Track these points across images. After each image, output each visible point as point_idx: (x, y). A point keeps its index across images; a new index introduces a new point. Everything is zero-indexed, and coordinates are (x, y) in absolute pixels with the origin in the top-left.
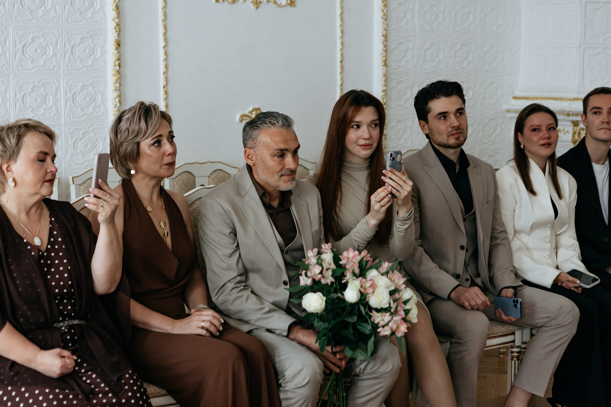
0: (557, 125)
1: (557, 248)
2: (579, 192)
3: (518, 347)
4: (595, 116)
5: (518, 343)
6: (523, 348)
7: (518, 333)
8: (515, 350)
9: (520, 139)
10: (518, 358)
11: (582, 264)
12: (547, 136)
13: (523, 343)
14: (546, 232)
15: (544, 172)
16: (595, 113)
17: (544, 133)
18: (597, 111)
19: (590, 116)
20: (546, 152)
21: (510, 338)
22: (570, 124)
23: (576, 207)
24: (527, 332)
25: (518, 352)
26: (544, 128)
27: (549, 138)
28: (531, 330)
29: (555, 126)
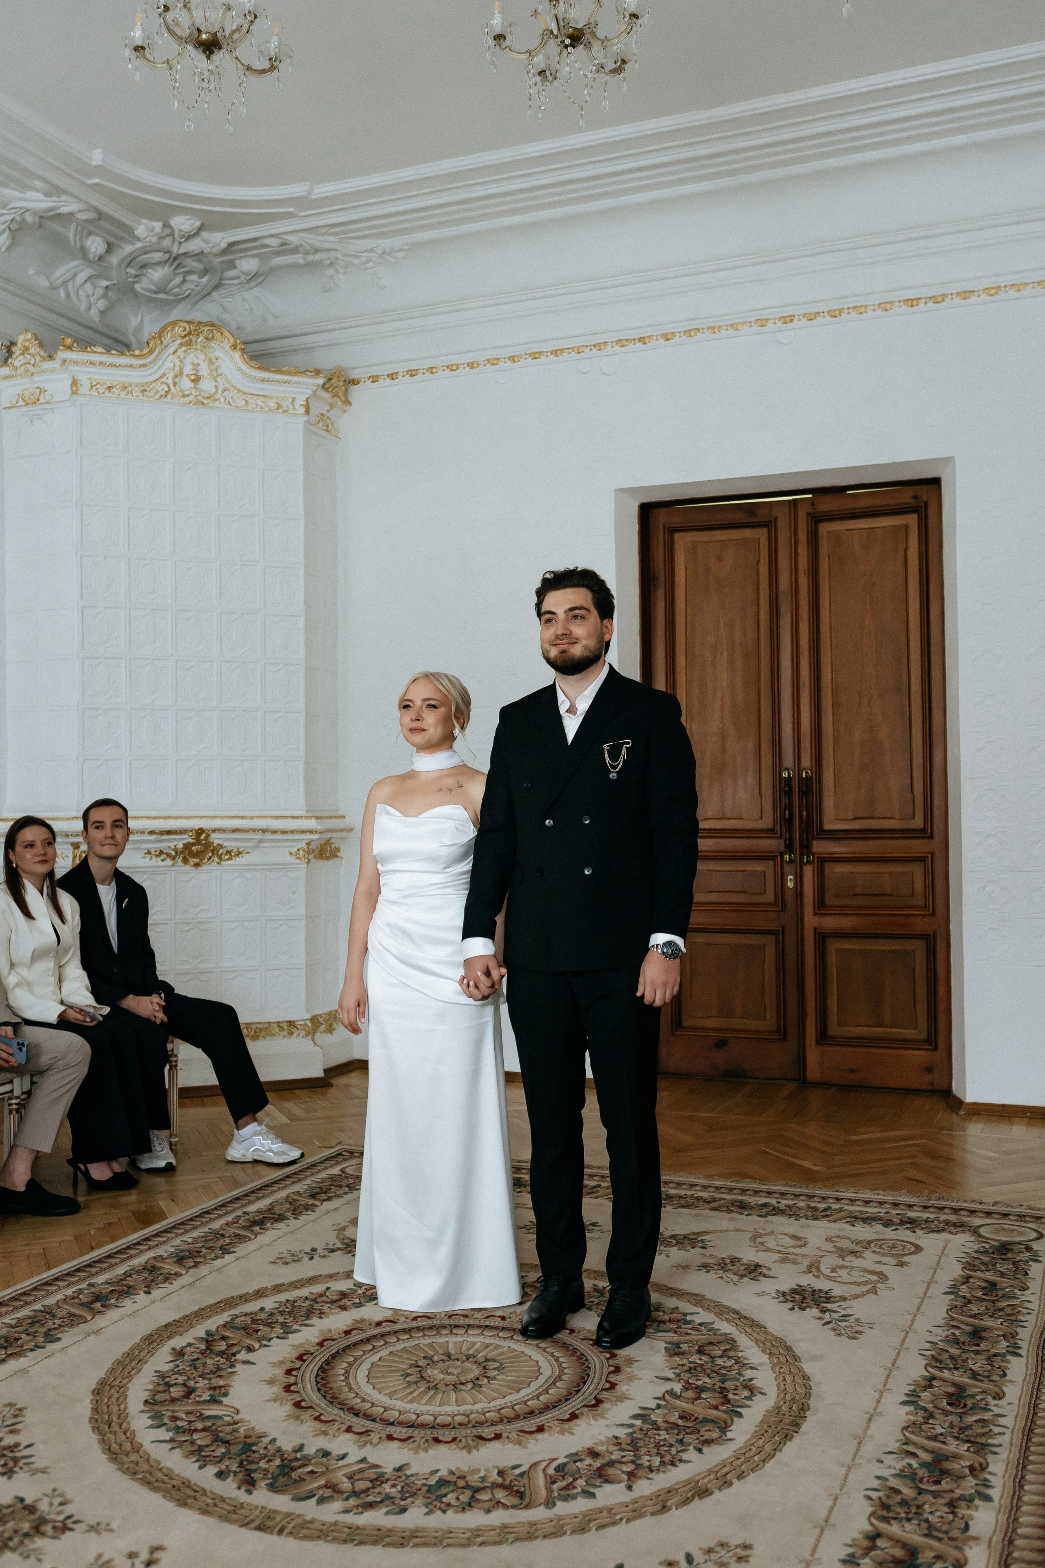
0: (55, 841)
1: (60, 981)
2: (82, 916)
3: (17, 1098)
4: (97, 831)
5: (17, 1093)
6: (22, 1100)
7: (16, 1081)
8: (14, 1101)
9: (12, 857)
10: (17, 1111)
11: (91, 996)
12: (42, 852)
13: (23, 1093)
14: (49, 964)
15: (42, 893)
16: (97, 828)
17: (39, 849)
18: (99, 825)
19: (93, 832)
20: (42, 869)
21: (8, 1088)
22: (70, 847)
23: (81, 933)
24: (27, 1080)
25: (17, 1104)
26: (38, 844)
27: (44, 855)
28: (32, 1076)
29: (52, 841)
